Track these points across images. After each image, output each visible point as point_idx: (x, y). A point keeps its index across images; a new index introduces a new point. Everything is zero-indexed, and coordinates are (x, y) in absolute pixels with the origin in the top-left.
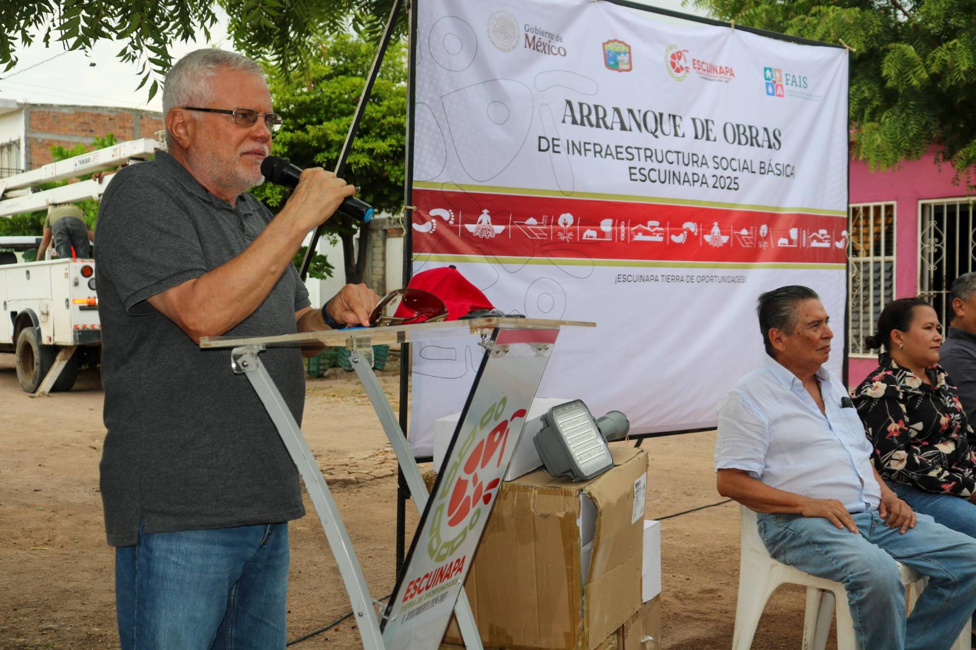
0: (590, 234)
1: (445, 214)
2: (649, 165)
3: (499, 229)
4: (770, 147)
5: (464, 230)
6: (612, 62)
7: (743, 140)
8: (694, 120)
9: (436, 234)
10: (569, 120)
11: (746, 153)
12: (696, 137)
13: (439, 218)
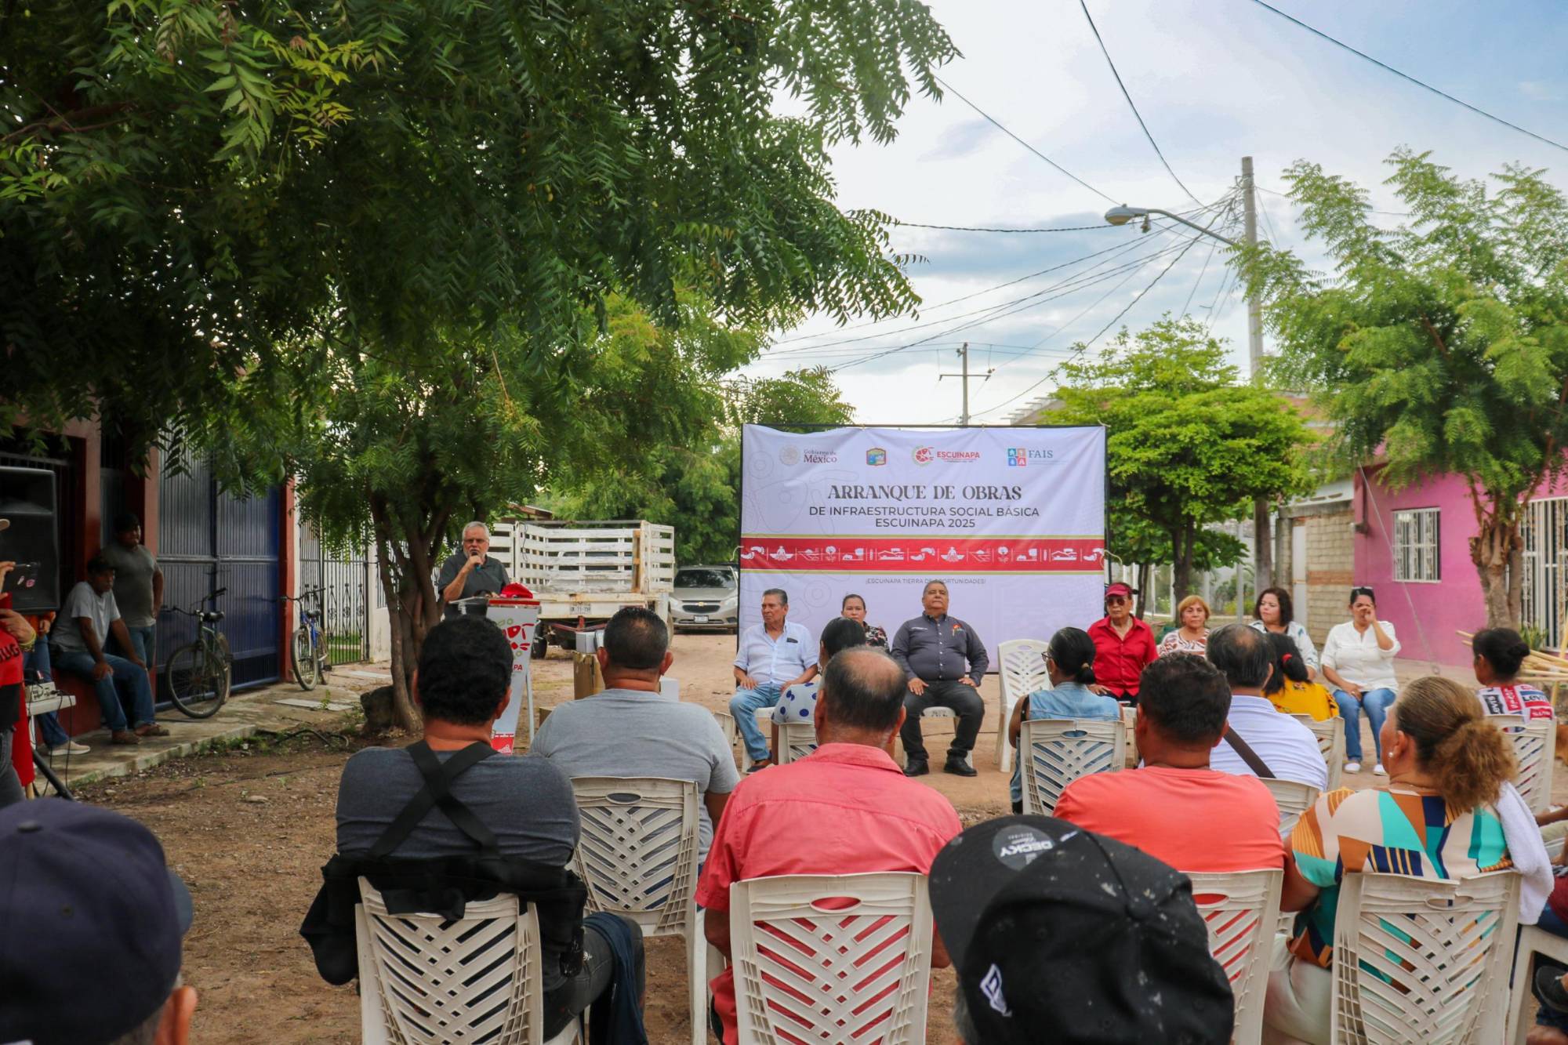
0: (848, 557)
1: (760, 549)
2: (892, 516)
3: (789, 556)
4: (1008, 497)
5: (770, 557)
6: (871, 461)
7: (982, 495)
8: (936, 488)
9: (754, 560)
10: (833, 496)
11: (984, 503)
12: (936, 497)
13: (756, 552)
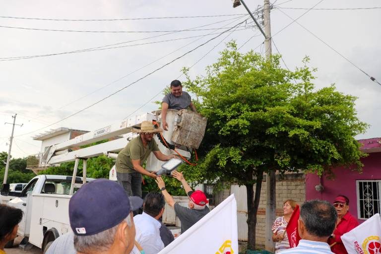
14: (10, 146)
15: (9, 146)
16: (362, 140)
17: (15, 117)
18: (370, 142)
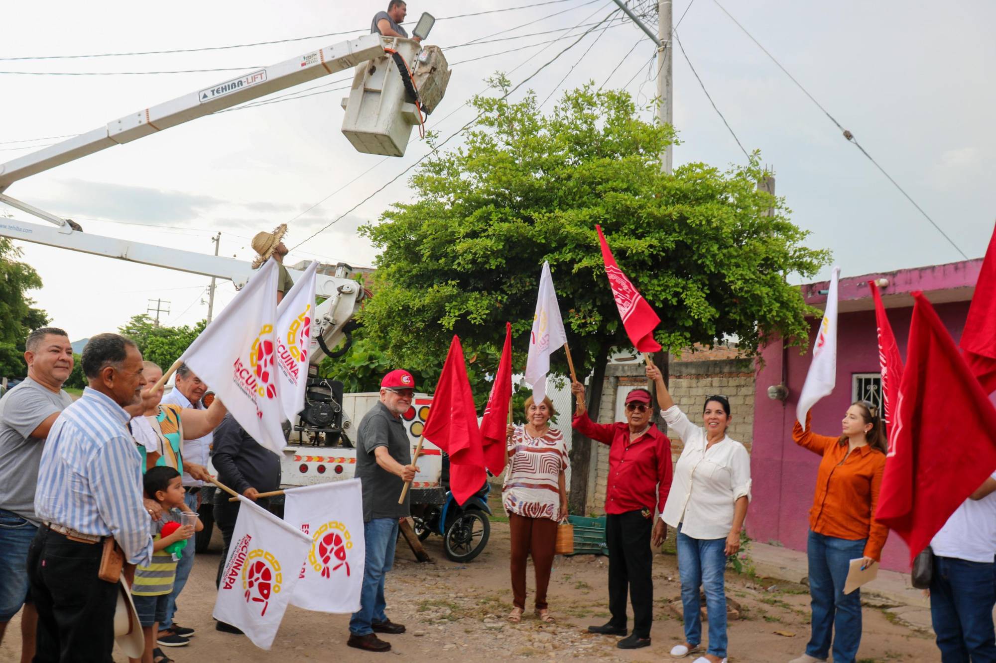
14: (211, 306)
15: (207, 306)
16: (848, 278)
17: (218, 240)
18: (860, 285)
